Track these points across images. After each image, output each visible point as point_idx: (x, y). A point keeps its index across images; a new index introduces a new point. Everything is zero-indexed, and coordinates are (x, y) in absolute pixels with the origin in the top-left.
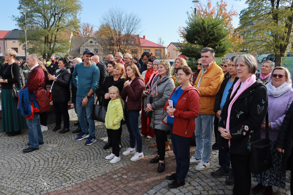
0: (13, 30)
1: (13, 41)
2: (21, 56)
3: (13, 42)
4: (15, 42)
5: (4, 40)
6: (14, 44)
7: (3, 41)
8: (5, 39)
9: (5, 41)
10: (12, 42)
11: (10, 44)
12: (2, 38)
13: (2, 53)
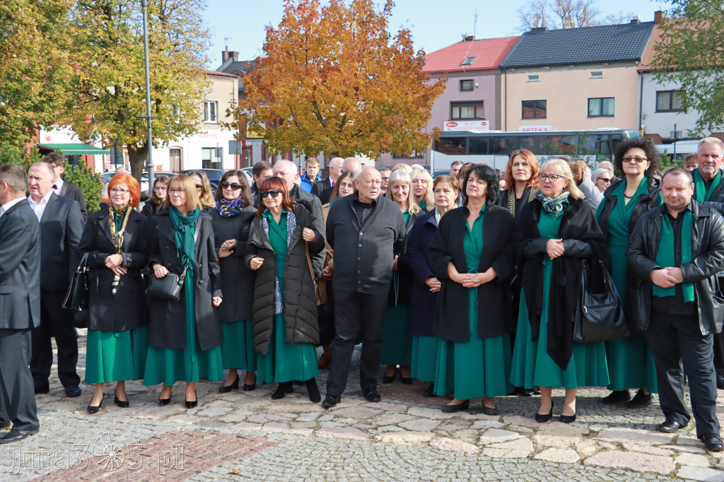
0: (527, 34)
1: (531, 74)
2: (555, 130)
3: (531, 77)
4: (537, 77)
5: (499, 72)
6: (534, 84)
7: (494, 77)
8: (503, 69)
9: (503, 76)
10: (527, 79)
11: (520, 86)
12: (491, 65)
13: (487, 122)
